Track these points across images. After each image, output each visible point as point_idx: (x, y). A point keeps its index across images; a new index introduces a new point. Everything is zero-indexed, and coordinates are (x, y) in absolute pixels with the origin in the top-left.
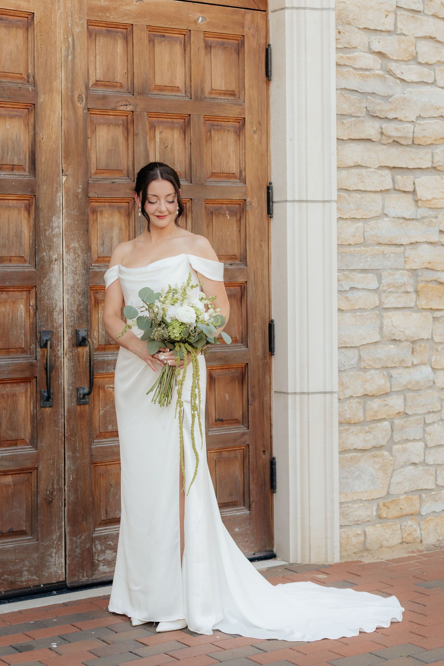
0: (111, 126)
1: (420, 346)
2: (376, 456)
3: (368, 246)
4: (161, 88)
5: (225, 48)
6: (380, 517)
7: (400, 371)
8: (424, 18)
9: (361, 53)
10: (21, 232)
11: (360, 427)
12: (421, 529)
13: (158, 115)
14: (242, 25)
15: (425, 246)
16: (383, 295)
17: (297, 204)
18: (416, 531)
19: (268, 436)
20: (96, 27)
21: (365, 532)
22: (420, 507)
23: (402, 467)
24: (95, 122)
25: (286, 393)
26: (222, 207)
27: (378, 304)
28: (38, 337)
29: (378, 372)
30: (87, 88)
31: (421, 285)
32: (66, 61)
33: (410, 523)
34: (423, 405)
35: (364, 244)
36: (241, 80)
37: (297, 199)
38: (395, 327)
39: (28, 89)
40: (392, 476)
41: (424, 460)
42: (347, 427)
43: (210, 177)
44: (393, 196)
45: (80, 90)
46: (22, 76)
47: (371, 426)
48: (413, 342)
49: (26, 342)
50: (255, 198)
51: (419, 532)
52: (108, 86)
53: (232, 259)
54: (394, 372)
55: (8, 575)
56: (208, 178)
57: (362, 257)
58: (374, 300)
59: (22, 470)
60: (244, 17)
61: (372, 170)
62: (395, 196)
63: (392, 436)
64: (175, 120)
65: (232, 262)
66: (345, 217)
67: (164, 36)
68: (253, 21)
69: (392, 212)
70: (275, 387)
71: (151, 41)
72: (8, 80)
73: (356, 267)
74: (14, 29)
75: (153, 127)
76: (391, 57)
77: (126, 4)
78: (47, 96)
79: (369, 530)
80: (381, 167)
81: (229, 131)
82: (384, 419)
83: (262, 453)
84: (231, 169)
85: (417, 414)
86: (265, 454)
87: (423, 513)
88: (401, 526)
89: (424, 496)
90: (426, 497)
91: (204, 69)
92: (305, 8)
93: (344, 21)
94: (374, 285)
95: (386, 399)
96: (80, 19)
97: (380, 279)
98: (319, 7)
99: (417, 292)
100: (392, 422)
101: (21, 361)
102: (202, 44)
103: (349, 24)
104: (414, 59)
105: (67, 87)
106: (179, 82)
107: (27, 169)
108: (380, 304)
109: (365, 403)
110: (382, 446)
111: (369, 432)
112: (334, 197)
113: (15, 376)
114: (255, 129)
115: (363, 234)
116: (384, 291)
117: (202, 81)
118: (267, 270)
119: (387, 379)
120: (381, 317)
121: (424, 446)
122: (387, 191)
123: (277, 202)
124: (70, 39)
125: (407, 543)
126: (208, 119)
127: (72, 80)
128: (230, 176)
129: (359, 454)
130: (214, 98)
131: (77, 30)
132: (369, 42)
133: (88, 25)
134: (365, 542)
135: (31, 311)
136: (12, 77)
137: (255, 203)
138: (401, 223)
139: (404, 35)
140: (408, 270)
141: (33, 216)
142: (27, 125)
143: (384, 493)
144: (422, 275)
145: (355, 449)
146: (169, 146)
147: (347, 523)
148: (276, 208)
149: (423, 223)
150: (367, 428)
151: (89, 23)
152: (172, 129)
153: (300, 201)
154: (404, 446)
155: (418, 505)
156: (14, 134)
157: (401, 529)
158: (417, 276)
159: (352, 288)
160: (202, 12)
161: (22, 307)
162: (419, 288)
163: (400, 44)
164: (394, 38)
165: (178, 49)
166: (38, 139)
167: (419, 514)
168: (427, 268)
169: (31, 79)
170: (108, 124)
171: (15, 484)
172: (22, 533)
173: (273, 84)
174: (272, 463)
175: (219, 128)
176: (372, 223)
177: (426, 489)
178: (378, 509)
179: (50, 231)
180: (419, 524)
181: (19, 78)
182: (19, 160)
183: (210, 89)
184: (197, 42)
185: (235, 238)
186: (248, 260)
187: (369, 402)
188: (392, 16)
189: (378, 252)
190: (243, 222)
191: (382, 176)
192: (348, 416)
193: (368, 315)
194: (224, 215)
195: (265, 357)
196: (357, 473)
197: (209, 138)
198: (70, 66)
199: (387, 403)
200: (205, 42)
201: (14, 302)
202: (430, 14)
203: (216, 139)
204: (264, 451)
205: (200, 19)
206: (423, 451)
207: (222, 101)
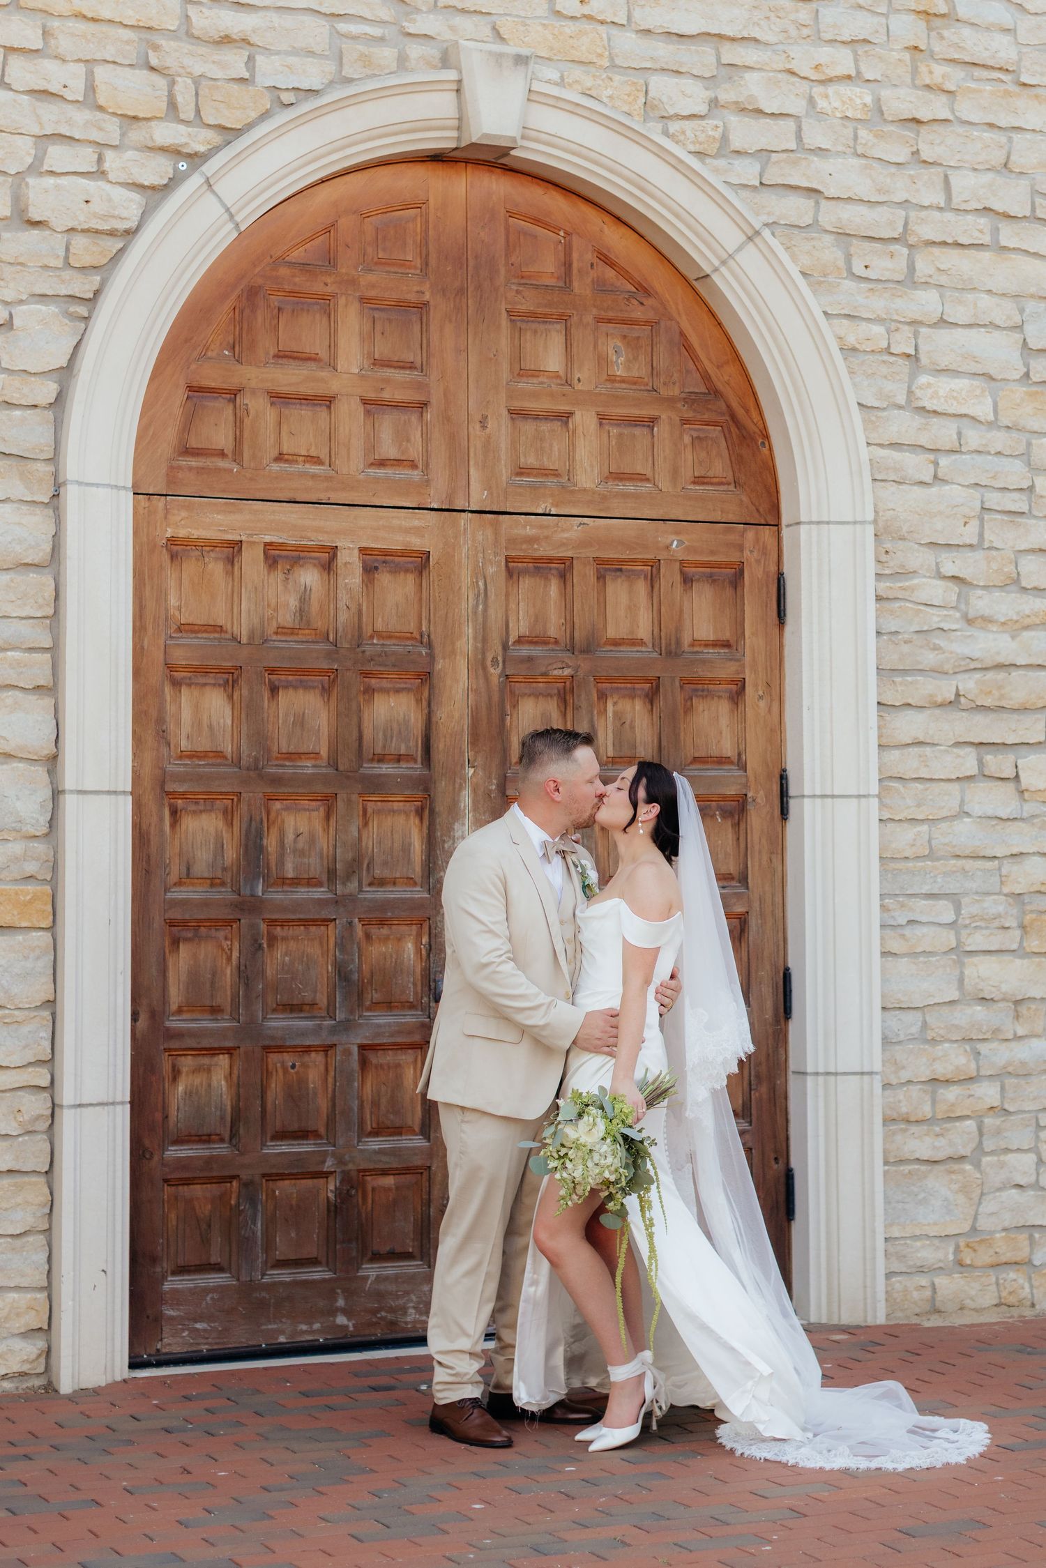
0: (540, 698)
1: (1029, 1009)
2: (953, 1172)
3: (938, 859)
4: (616, 643)
5: (714, 581)
6: (960, 1264)
7: (995, 1045)
8: (1033, 521)
9: (924, 580)
10: (410, 845)
11: (925, 1128)
12: (1032, 1287)
13: (610, 680)
14: (741, 548)
15: (1036, 859)
16: (964, 933)
17: (818, 801)
18: (1023, 1288)
19: (782, 1137)
20: (520, 564)
21: (933, 1285)
22: (1032, 1252)
23: (999, 1190)
24: (517, 692)
25: (805, 1073)
26: (710, 806)
27: (954, 945)
28: (433, 987)
29: (955, 1045)
30: (505, 647)
31: (1028, 917)
32: (475, 613)
33: (1012, 1275)
34: (1035, 1099)
35: (931, 856)
36: (739, 624)
37: (818, 793)
38: (982, 980)
39: (420, 654)
40: (980, 1203)
41: (1037, 1181)
42: (903, 1126)
43: (691, 763)
44: (982, 785)
45: (495, 649)
46: (413, 635)
47: (945, 1126)
48: (1017, 1003)
49: (416, 993)
50: (762, 793)
51: (1027, 1289)
52: (536, 643)
53: (725, 879)
54: (983, 1048)
55: (387, 1312)
56: (689, 765)
57: (928, 876)
58: (949, 939)
59: (408, 1168)
60: (742, 536)
61: (942, 748)
62: (983, 785)
63: (980, 1143)
64: (637, 686)
65: (725, 884)
66: (897, 818)
67: (620, 570)
68: (757, 540)
69: (977, 810)
70: (792, 1066)
71: (601, 578)
72: (394, 641)
73: (916, 890)
74: (402, 573)
75: (602, 696)
76: (975, 582)
77: (563, 531)
78: (447, 660)
79: (941, 1281)
80: (958, 744)
81: (720, 697)
82: (967, 1117)
83: (773, 1162)
84: (724, 751)
85: (1025, 1112)
86: (777, 1163)
87: (1037, 1263)
88: (997, 1279)
89: (1037, 1236)
90: (1041, 1238)
91: (681, 611)
92: (828, 523)
93: (894, 535)
94: (949, 917)
95: (971, 1087)
96: (496, 554)
97: (958, 909)
98: (850, 519)
99: (1023, 927)
100: (982, 1122)
101: (408, 1019)
102: (678, 578)
103: (902, 539)
104: (1014, 583)
105: (476, 648)
106: (644, 630)
107: (419, 759)
108: (958, 945)
109: (934, 1093)
110: (963, 1157)
111: (942, 1135)
112: (874, 789)
113: (399, 1040)
114: (761, 693)
115: (929, 841)
116: (966, 926)
117: (679, 629)
118: (780, 895)
119: (972, 1057)
120: (961, 964)
121: (1035, 1160)
122: (970, 778)
123: (793, 797)
124: (481, 584)
125: (1009, 1306)
126: (684, 682)
127: (483, 638)
128: (722, 761)
129: (923, 1168)
130: (697, 652)
131: (491, 570)
132: (937, 564)
133: (507, 562)
134: (933, 1299)
135: (424, 952)
136: (399, 638)
137: (761, 797)
138: (993, 826)
139: (997, 549)
140: (1006, 895)
141: (426, 823)
142: (419, 701)
143: (966, 1227)
144: (1030, 903)
145: (918, 1159)
146: (628, 723)
147: (904, 1270)
148: (793, 804)
149: (1033, 824)
150: (937, 1129)
151: (508, 559)
152: (632, 697)
153: (823, 796)
154: (1002, 1158)
155: (1027, 1249)
156: (402, 714)
157: (997, 1284)
158: (1024, 904)
159: (910, 922)
160: (677, 533)
161: (410, 947)
162: (1026, 922)
163: (989, 562)
164: (979, 555)
165: (641, 587)
166: (434, 720)
167: (1029, 1263)
168: (1040, 892)
169: (425, 639)
170: (536, 695)
171: (397, 1188)
172: (408, 1256)
173: (788, 628)
174: (789, 1176)
175: (705, 693)
176: (944, 826)
177: (1041, 1226)
178: (957, 1250)
179: (451, 842)
180: (1030, 1279)
181: (408, 639)
182: (408, 747)
183: (691, 639)
184: (670, 577)
185: (730, 849)
186: (749, 881)
187: (941, 1091)
188: (974, 524)
189: (954, 869)
190: (742, 826)
191: (959, 756)
192: (904, 1110)
193: (938, 961)
194: (713, 816)
195: (777, 1022)
196: (922, 1195)
197: (689, 709)
198: (480, 619)
199: (972, 1093)
200: (682, 572)
201: (399, 940)
202: (1041, 515)
203: (701, 708)
204: (776, 1159)
205: (675, 543)
206: (1034, 1166)
207: (710, 656)
